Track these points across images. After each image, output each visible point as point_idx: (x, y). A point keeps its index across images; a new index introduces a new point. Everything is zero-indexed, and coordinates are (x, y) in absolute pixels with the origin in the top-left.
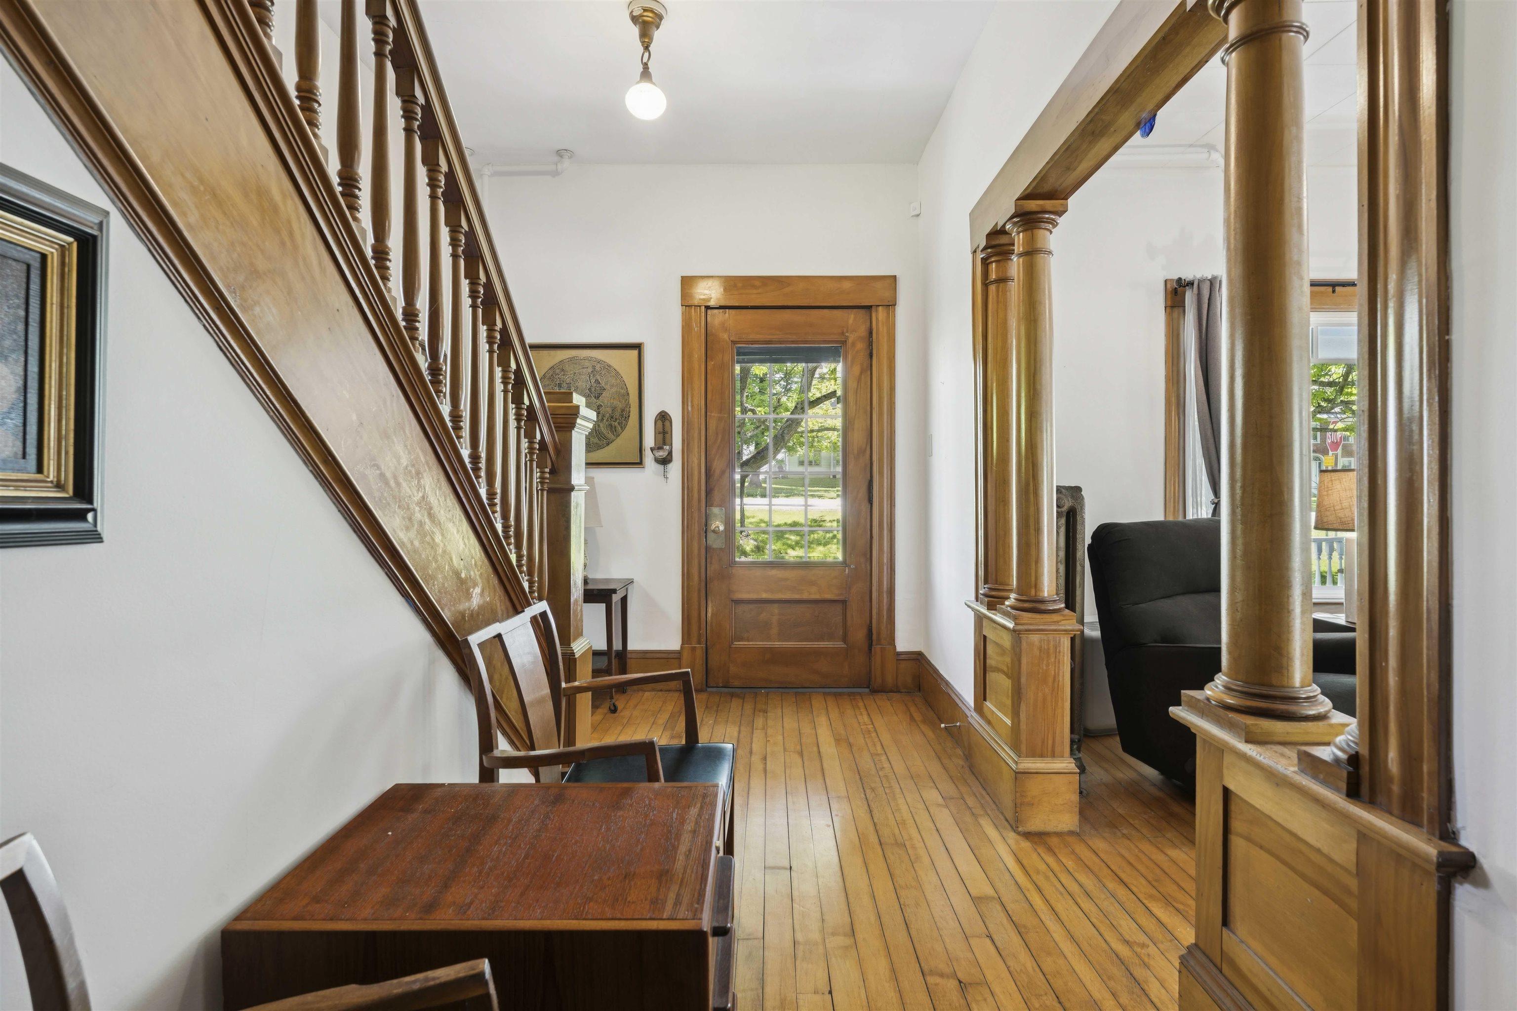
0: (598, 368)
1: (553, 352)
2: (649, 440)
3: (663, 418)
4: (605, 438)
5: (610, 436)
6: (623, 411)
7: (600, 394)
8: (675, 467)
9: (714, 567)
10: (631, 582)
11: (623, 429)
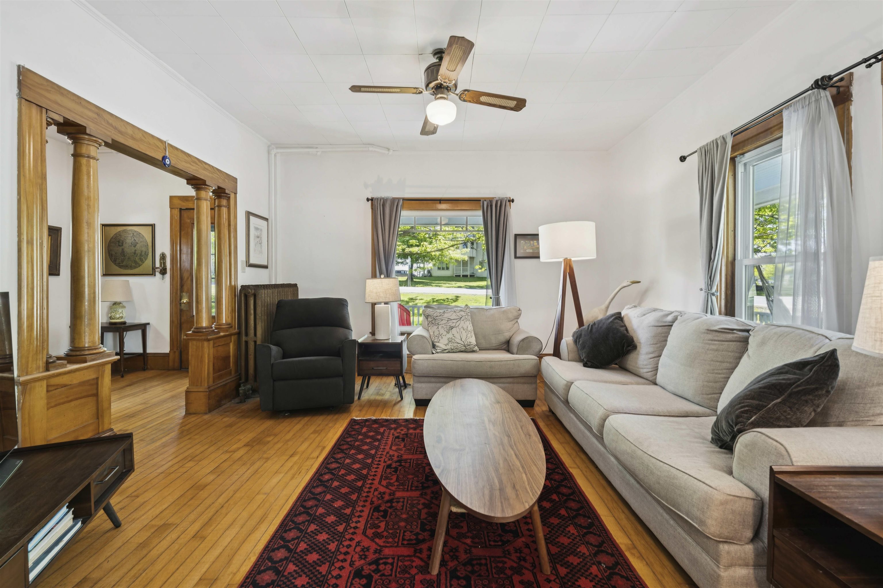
0: (135, 234)
1: (116, 228)
2: (158, 265)
3: (163, 257)
4: (139, 264)
5: (140, 263)
6: (145, 252)
7: (136, 245)
8: (168, 276)
9: (184, 318)
10: (149, 324)
11: (146, 259)
